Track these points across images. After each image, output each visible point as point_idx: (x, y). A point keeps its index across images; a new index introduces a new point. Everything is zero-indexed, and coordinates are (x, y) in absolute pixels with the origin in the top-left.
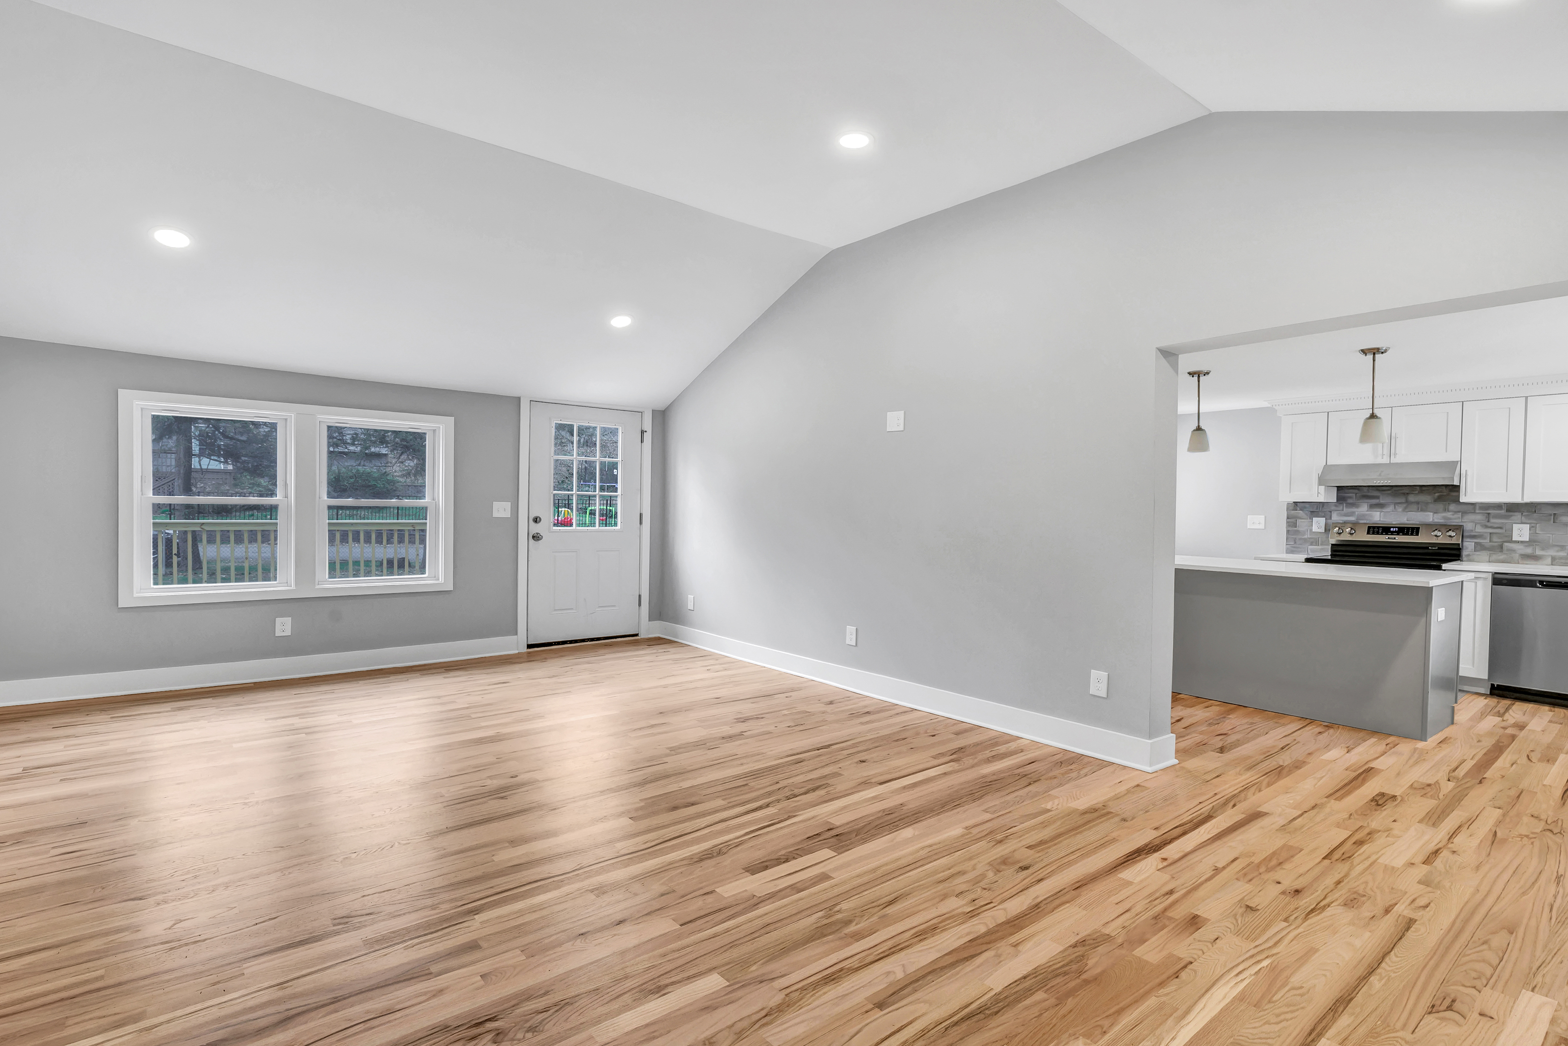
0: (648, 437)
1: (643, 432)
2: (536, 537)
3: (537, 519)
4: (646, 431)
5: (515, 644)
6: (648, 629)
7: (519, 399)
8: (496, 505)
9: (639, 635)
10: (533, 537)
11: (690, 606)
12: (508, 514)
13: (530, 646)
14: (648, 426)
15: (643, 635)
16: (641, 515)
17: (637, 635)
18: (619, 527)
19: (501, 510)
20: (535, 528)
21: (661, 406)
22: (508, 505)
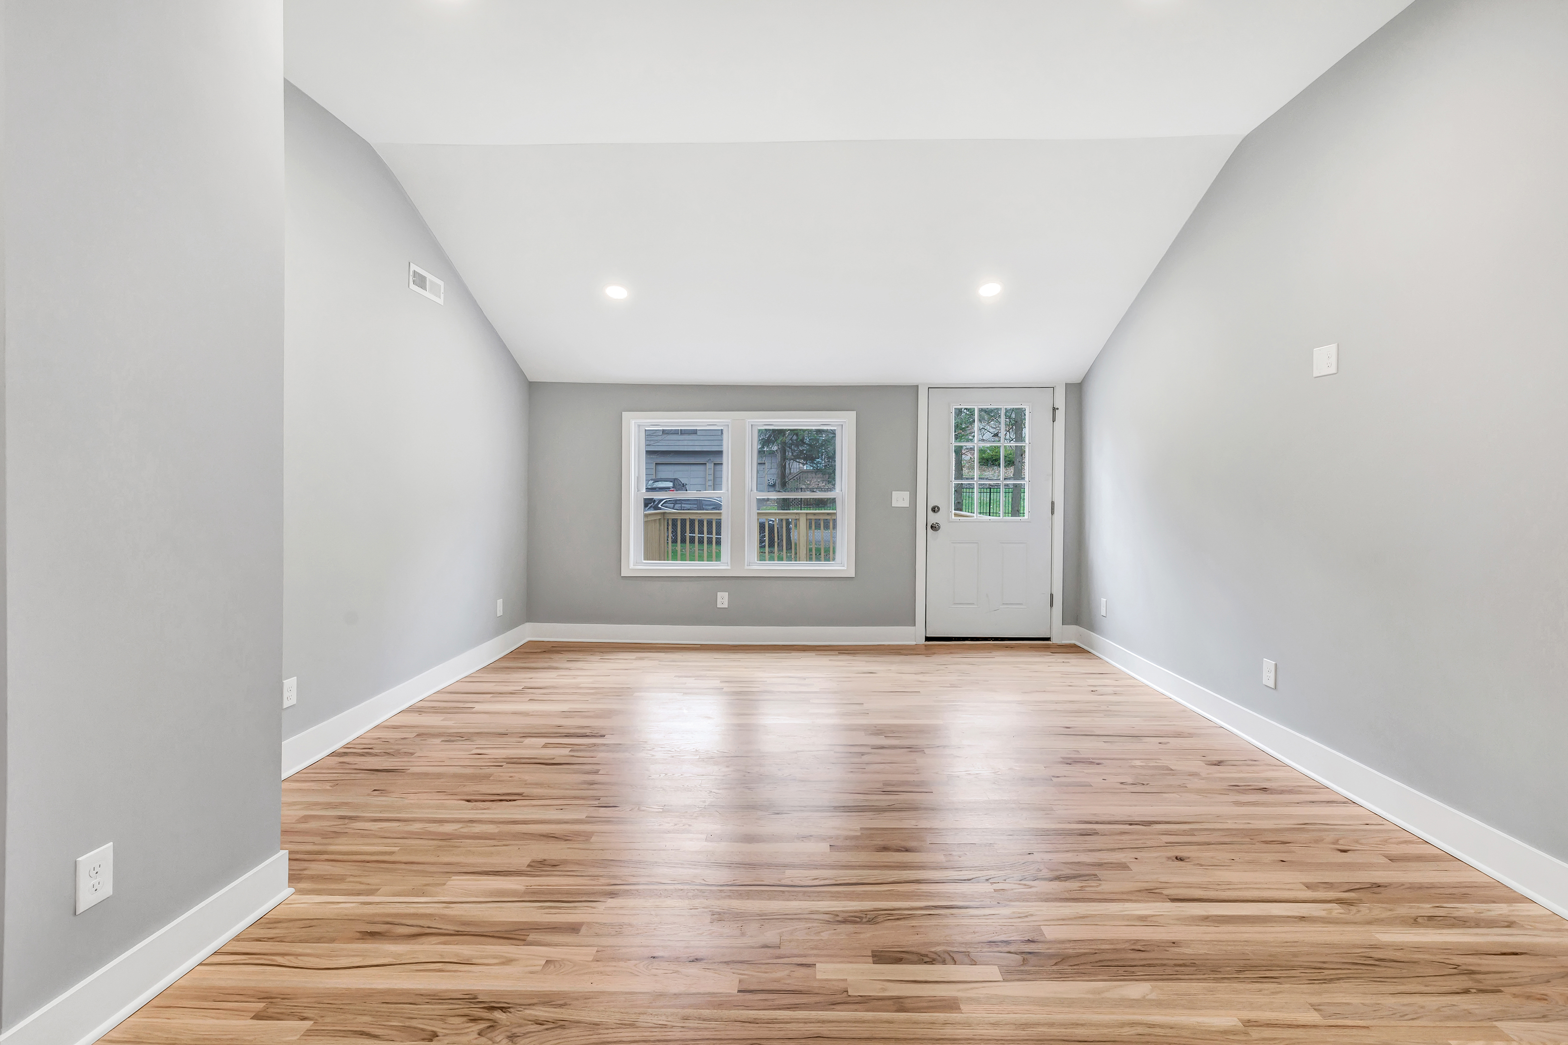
0: (1061, 415)
1: (1054, 409)
2: (935, 527)
3: (935, 508)
4: (1057, 409)
5: (914, 635)
6: (1062, 634)
7: (916, 387)
8: (895, 494)
9: (1051, 640)
10: (932, 527)
11: (1103, 613)
12: (906, 504)
13: (928, 639)
14: (1060, 403)
15: (1055, 640)
16: (1053, 503)
17: (1048, 639)
18: (1026, 517)
19: (900, 499)
20: (934, 518)
21: (1076, 378)
22: (906, 495)
